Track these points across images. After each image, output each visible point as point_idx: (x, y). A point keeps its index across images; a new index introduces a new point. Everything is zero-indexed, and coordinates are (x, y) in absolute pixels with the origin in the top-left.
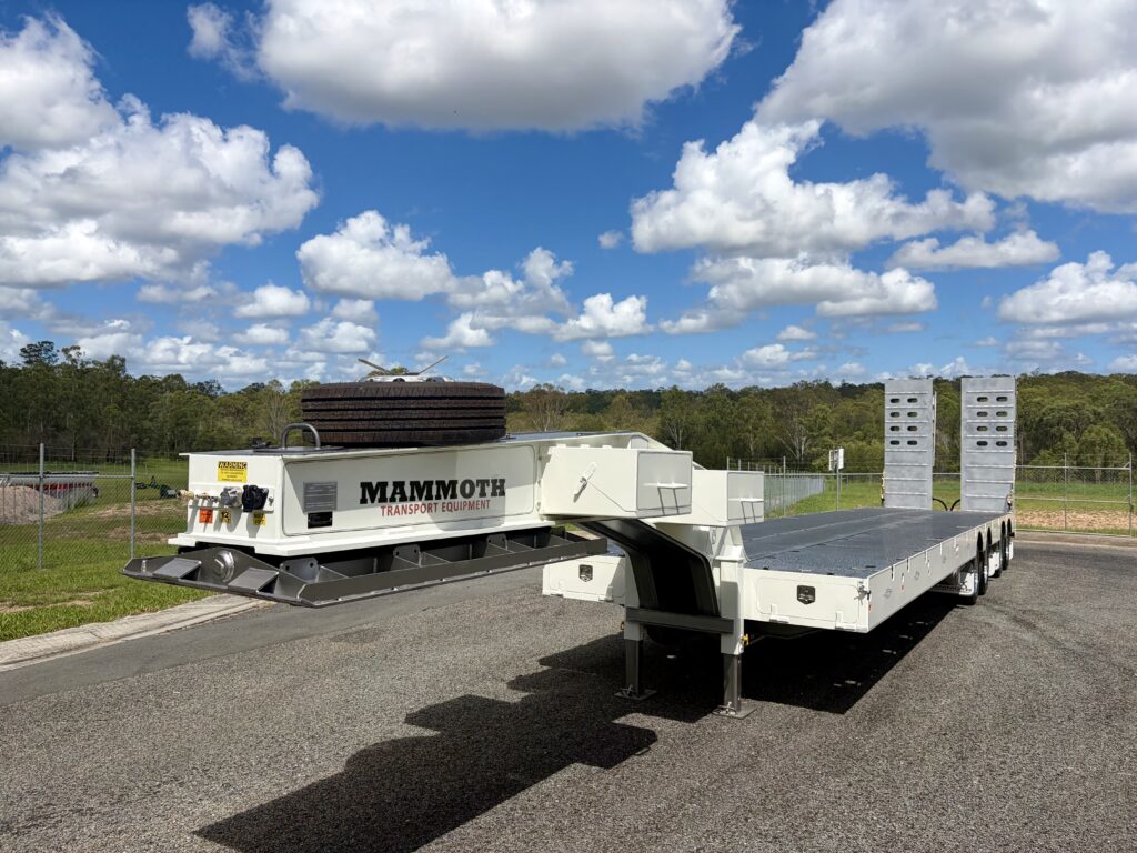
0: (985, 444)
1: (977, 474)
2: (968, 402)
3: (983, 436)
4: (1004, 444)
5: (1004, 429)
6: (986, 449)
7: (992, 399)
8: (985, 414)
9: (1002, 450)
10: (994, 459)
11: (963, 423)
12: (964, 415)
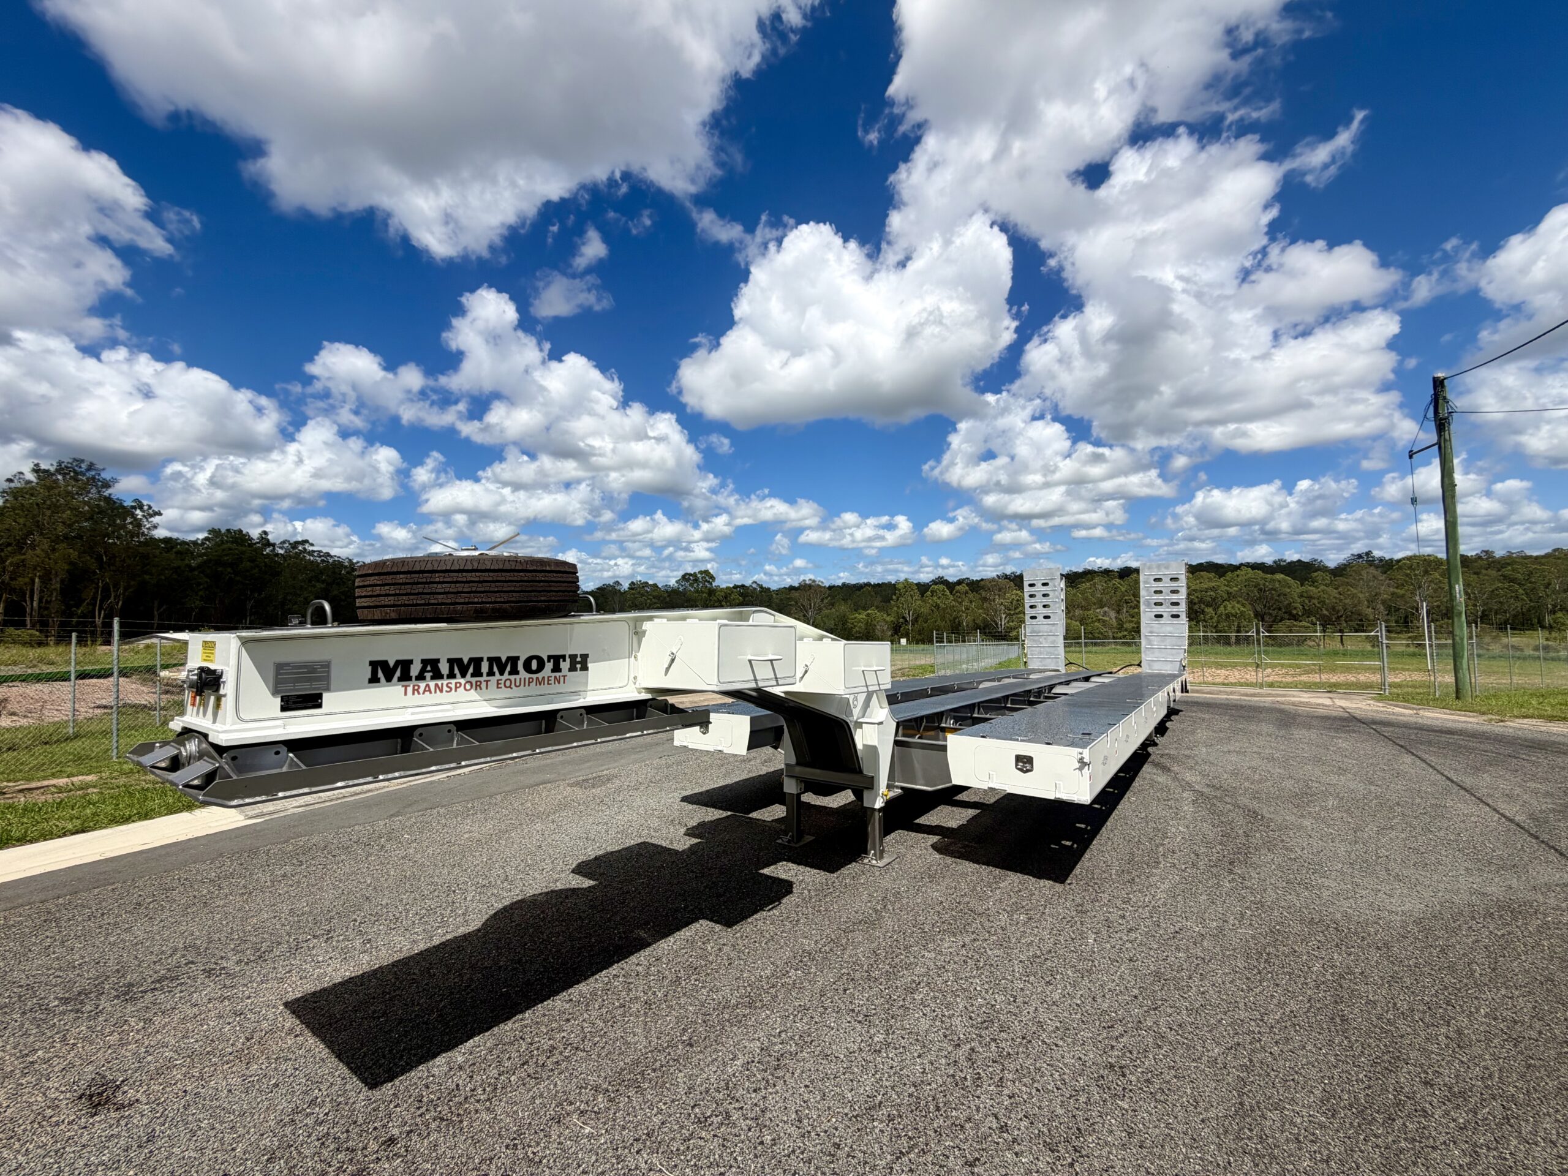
0: (1161, 616)
1: (1156, 641)
2: (1146, 582)
3: (1159, 610)
4: (1177, 616)
5: (1177, 604)
6: (1162, 621)
7: (1166, 579)
8: (1160, 592)
9: (1175, 621)
10: (1169, 628)
11: (1142, 600)
12: (1143, 593)
